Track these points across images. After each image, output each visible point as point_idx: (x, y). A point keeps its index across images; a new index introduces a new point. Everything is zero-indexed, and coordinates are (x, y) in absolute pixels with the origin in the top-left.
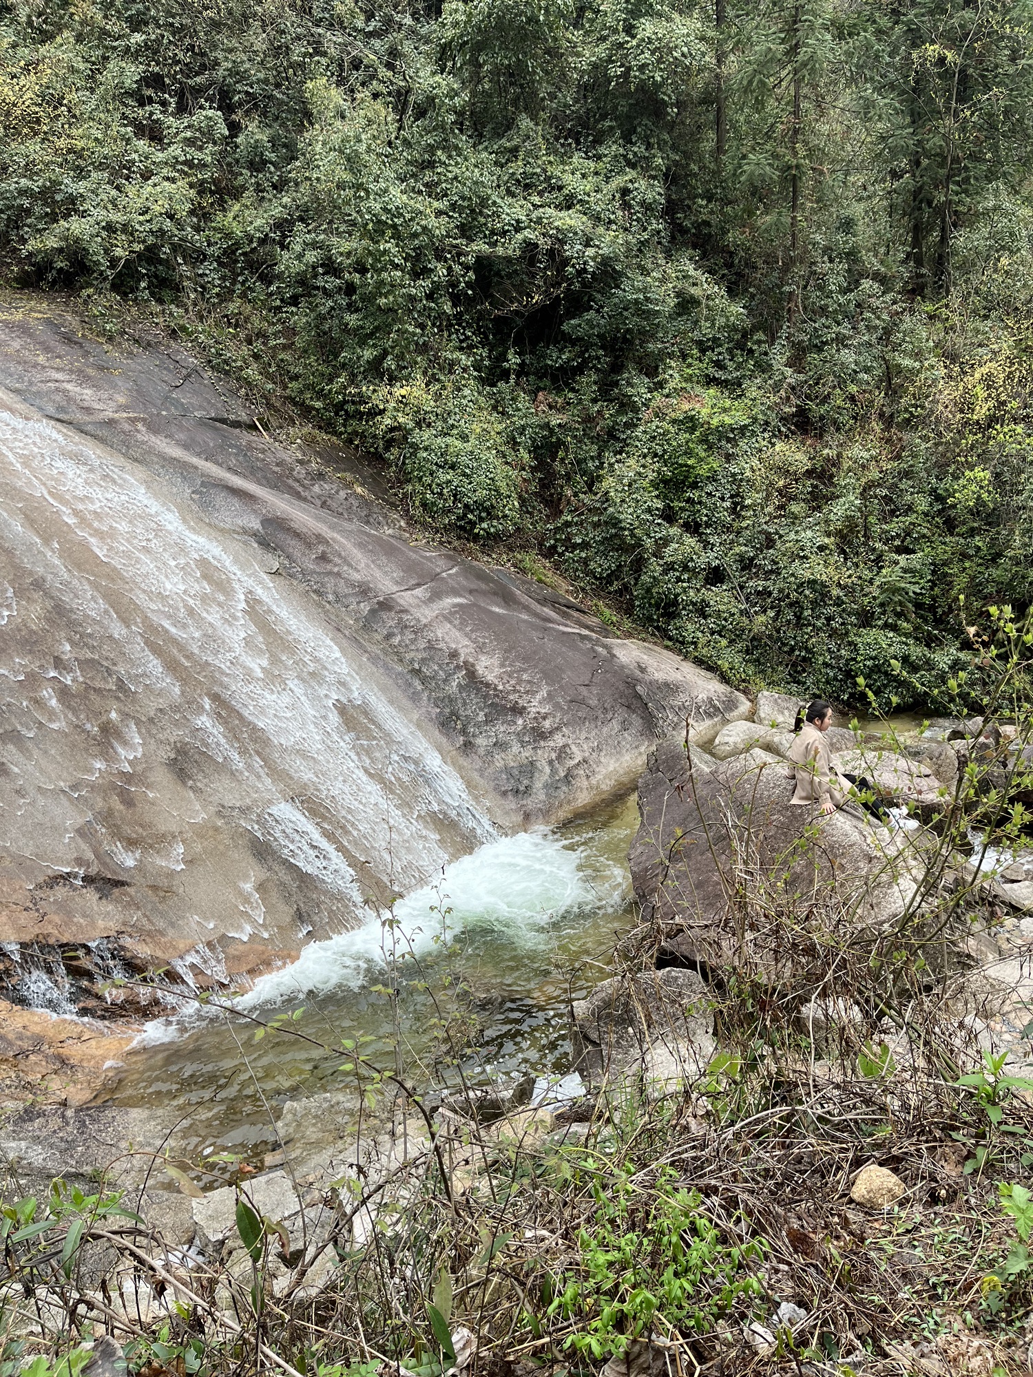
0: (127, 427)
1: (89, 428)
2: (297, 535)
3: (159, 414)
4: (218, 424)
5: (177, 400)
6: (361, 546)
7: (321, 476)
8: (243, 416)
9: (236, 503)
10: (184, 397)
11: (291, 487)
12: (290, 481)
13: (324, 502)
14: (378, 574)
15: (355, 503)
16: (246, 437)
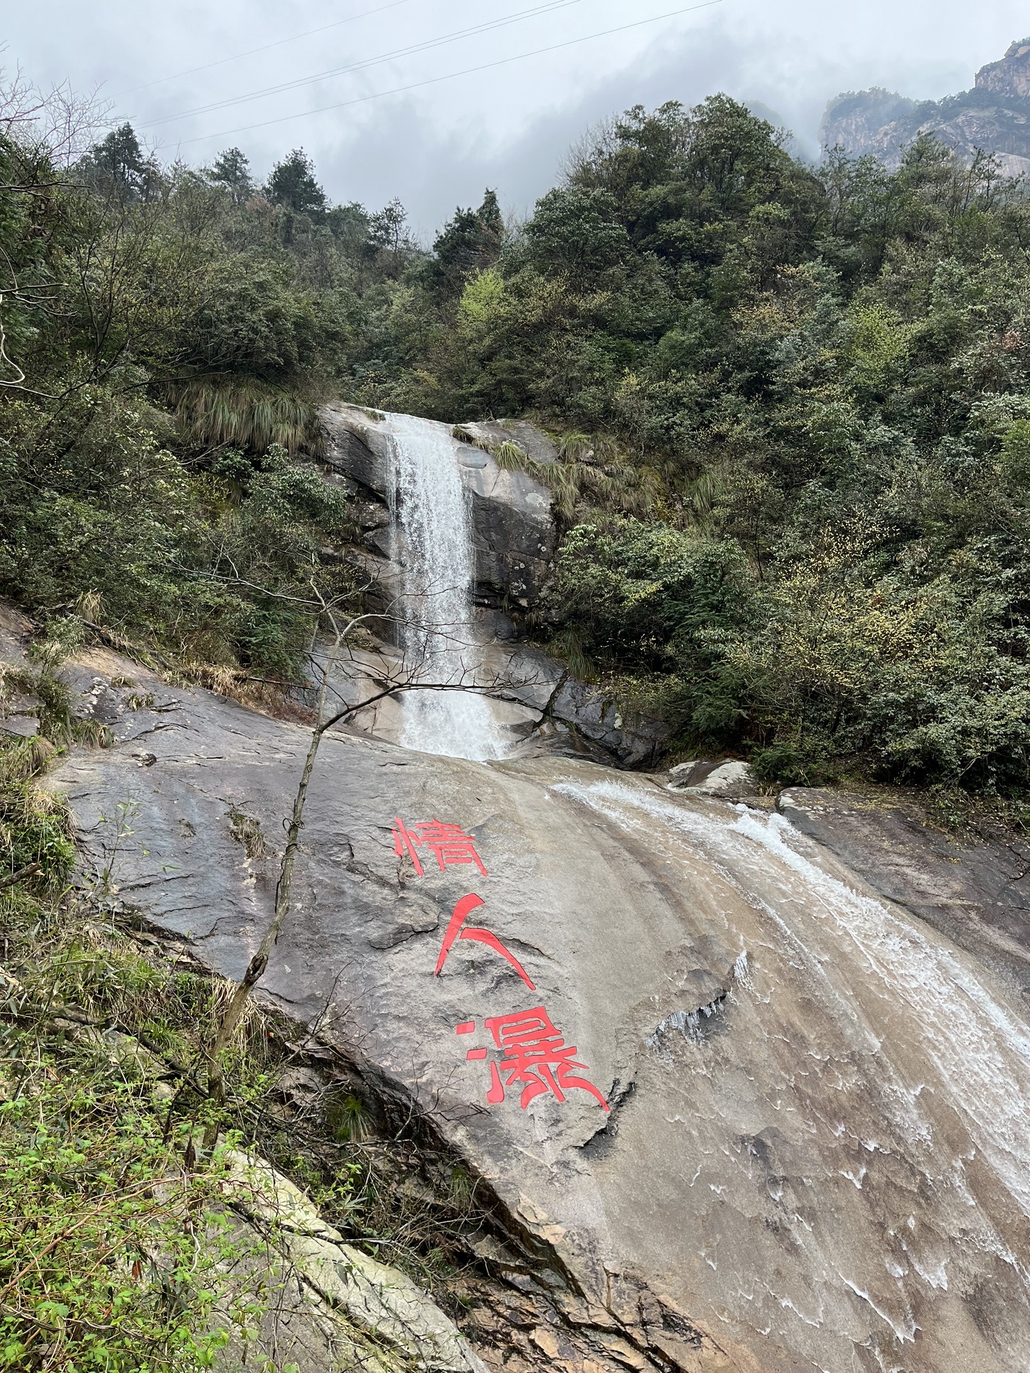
0: (959, 914)
1: (922, 911)
3: (994, 905)
5: (1016, 893)
10: (1023, 890)
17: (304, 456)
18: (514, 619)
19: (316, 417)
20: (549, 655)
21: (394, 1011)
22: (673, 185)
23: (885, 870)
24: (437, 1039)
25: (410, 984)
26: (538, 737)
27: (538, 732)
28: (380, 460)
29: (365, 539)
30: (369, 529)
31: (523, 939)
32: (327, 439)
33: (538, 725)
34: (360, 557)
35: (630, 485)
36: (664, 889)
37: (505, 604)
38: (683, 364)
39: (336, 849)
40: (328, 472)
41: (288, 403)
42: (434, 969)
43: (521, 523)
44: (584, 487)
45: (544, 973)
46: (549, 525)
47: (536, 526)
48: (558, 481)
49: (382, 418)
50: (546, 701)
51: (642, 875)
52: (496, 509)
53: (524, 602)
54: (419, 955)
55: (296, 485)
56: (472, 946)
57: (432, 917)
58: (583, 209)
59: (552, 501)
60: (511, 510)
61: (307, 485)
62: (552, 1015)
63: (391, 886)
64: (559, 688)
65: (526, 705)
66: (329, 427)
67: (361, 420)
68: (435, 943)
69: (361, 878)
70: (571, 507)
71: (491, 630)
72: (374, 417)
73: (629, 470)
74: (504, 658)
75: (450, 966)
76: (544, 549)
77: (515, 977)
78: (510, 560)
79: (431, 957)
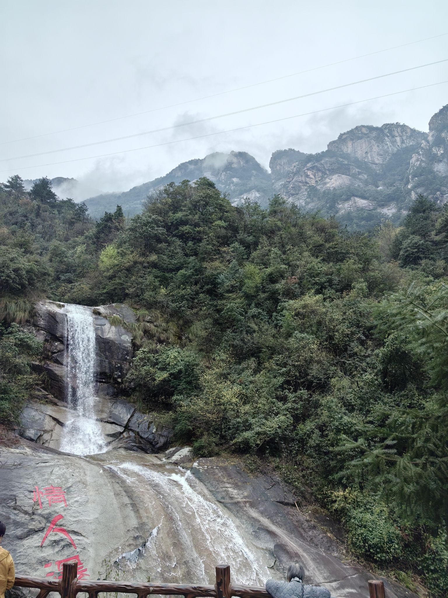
0: (242, 504)
1: (228, 505)
2: (287, 552)
3: (257, 499)
4: (279, 504)
5: (266, 494)
6: (314, 560)
7: (314, 527)
8: (291, 501)
9: (268, 537)
10: (269, 493)
11: (299, 532)
12: (300, 529)
13: (312, 539)
14: (317, 573)
15: (325, 540)
16: (289, 509)
17: (28, 324)
18: (115, 388)
19: (34, 308)
20: (129, 402)
21: (22, 562)
22: (185, 213)
23: (221, 490)
24: (36, 570)
25: (30, 551)
26: (121, 438)
27: (122, 436)
28: (61, 325)
29: (53, 357)
30: (55, 353)
31: (76, 530)
32: (38, 317)
33: (122, 433)
34: (50, 365)
35: (164, 330)
36: (134, 505)
37: (112, 381)
38: (186, 282)
39: (10, 501)
40: (38, 330)
41: (22, 303)
42: (40, 544)
43: (119, 348)
44: (146, 332)
45: (81, 542)
46: (130, 348)
47: (125, 349)
48: (135, 330)
49: (63, 306)
50: (125, 423)
51: (127, 500)
52: (108, 342)
53: (119, 380)
54: (35, 540)
55: (21, 340)
56: (56, 534)
57: (43, 525)
58: (148, 223)
59: (132, 338)
60: (115, 343)
61: (26, 340)
62: (81, 558)
63: (29, 514)
64: (132, 416)
65: (117, 424)
66: (40, 312)
67: (54, 308)
68: (42, 535)
69: (18, 512)
70: (139, 340)
71: (105, 392)
72: (60, 306)
73: (164, 324)
74: (110, 405)
75: (47, 542)
76: (128, 358)
77: (70, 545)
78: (114, 363)
79: (40, 540)
